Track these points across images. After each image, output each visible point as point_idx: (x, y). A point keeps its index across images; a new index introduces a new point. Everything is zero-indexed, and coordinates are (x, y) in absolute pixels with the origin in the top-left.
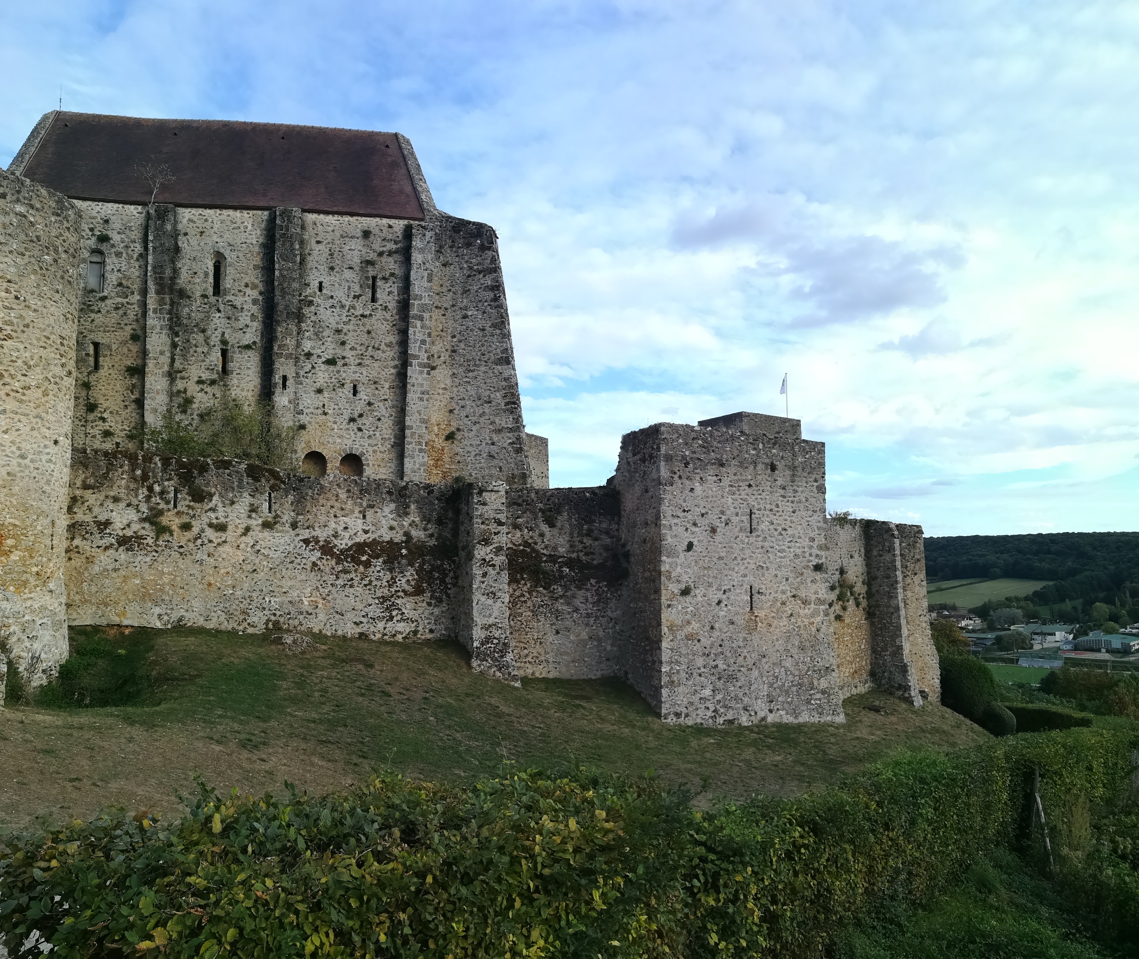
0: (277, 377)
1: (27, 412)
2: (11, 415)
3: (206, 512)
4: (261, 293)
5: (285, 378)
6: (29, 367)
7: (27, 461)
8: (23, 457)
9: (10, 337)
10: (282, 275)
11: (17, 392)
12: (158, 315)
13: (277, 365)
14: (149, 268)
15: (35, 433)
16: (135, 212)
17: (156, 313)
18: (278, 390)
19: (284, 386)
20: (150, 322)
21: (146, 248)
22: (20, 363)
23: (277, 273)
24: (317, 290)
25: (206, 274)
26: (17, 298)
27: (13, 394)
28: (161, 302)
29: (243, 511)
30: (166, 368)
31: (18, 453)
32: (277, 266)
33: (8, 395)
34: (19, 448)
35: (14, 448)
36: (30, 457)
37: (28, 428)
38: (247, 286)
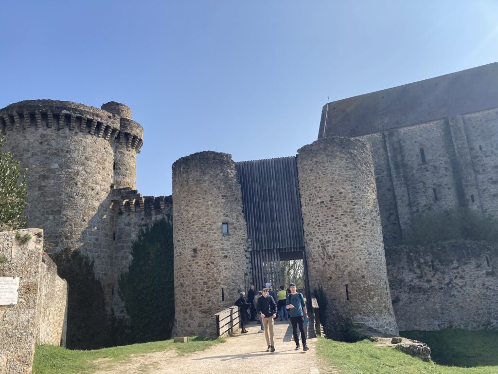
0: (468, 196)
1: (368, 234)
2: (363, 237)
3: (451, 270)
4: (449, 158)
5: (472, 197)
6: (365, 215)
7: (372, 256)
8: (370, 254)
9: (356, 204)
10: (458, 147)
11: (363, 226)
12: (398, 179)
13: (466, 191)
14: (390, 159)
15: (373, 243)
16: (377, 136)
17: (397, 178)
18: (471, 202)
19: (473, 200)
20: (395, 183)
21: (386, 150)
22: (362, 214)
23: (455, 147)
24: (479, 150)
25: (417, 155)
26: (356, 187)
27: (362, 228)
28: (398, 173)
29: (472, 267)
30: (407, 202)
31: (368, 253)
32: (455, 143)
33: (360, 228)
34: (368, 251)
35: (366, 251)
36: (373, 254)
37: (369, 241)
38: (440, 156)
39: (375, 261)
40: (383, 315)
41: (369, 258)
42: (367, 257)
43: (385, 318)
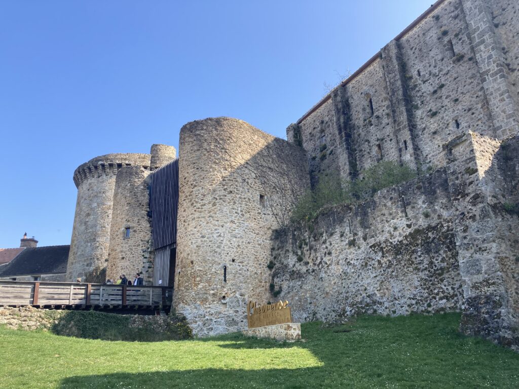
1: (205, 216)
2: (197, 219)
6: (204, 196)
7: (205, 239)
8: (203, 237)
9: (195, 186)
11: (199, 208)
15: (209, 224)
22: (200, 195)
26: (197, 169)
27: (197, 210)
31: (201, 235)
33: (195, 211)
34: (201, 234)
35: (199, 234)
36: (207, 236)
37: (205, 224)
39: (210, 244)
40: (207, 304)
41: (202, 241)
42: (199, 240)
43: (210, 307)
